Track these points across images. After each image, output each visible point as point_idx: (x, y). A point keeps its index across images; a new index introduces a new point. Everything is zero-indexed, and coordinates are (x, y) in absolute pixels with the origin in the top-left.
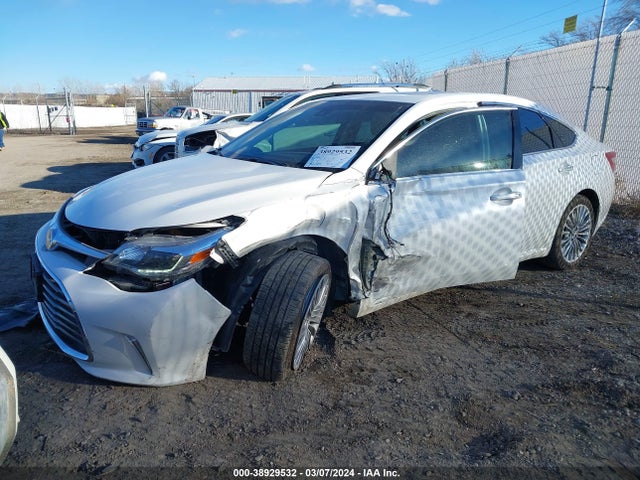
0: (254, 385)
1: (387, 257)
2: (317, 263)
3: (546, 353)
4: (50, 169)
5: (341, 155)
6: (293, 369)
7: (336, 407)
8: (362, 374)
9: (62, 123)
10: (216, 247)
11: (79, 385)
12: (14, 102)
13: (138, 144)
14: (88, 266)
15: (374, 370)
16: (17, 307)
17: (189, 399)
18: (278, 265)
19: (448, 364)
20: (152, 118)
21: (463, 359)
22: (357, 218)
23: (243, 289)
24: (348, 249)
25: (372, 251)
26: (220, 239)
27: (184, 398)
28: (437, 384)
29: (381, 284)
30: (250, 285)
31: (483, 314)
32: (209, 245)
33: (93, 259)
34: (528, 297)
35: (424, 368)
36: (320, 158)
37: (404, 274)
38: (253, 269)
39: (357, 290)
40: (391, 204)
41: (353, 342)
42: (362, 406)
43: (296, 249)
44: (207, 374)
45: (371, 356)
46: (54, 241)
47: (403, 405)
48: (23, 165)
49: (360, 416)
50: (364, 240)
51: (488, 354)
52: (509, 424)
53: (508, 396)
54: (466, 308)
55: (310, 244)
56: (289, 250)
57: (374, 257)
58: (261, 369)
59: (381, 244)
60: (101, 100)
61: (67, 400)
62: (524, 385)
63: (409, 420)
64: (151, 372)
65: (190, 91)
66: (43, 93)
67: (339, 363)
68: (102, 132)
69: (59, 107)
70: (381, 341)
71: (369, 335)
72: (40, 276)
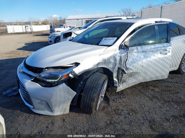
0: (84, 115)
1: (126, 73)
2: (104, 77)
3: (179, 104)
4: (25, 44)
5: (111, 41)
6: (96, 110)
7: (110, 123)
8: (119, 111)
9: (29, 30)
10: (71, 73)
11: (31, 115)
12: (16, 25)
13: (50, 36)
14: (32, 79)
15: (122, 110)
16: (14, 88)
17: (64, 120)
18: (91, 77)
19: (147, 108)
20: (54, 28)
21: (151, 106)
22: (116, 61)
23: (80, 85)
24: (113, 71)
25: (121, 71)
26: (72, 70)
27: (62, 120)
28: (143, 115)
29: (124, 81)
30: (82, 84)
31: (157, 90)
32: (69, 72)
33: (33, 77)
34: (171, 83)
35: (139, 109)
36: (104, 42)
37: (132, 78)
38: (83, 79)
39: (116, 83)
40: (127, 56)
41: (115, 100)
42: (119, 123)
43: (96, 72)
44: (70, 111)
45: (121, 105)
46: (22, 70)
47: (132, 123)
48: (18, 43)
49: (119, 127)
50: (118, 68)
51: (160, 104)
52: (169, 130)
53: (168, 120)
54: (151, 88)
55: (101, 70)
56: (94, 72)
57: (122, 73)
58: (86, 110)
59: (124, 69)
60: (40, 23)
61: (27, 120)
62: (173, 116)
63: (135, 128)
64: (52, 111)
65: (65, 20)
66: (24, 22)
67: (111, 108)
68: (41, 32)
69: (28, 26)
70: (124, 100)
71: (120, 97)
72: (19, 81)
